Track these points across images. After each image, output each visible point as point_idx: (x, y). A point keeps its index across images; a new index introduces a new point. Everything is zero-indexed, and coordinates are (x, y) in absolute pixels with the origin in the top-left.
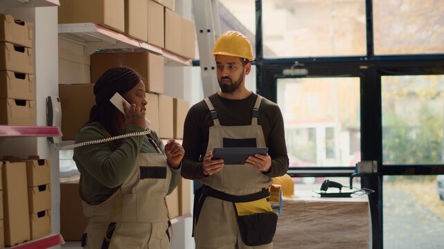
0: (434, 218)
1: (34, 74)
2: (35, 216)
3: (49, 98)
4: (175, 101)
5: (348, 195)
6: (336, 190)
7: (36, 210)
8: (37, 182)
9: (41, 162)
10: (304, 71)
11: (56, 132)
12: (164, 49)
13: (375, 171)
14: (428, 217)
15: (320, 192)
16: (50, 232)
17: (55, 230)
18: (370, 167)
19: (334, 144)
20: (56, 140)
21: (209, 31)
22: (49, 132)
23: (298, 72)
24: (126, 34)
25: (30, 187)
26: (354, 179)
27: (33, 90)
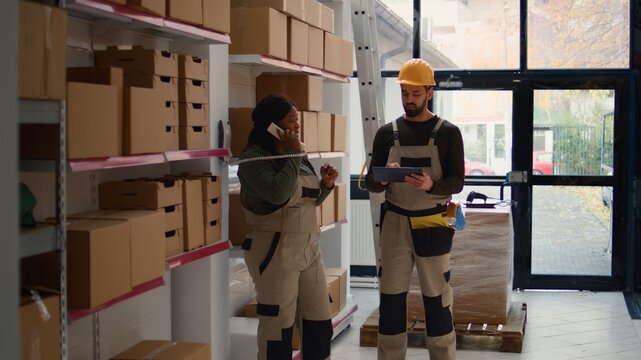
0: (597, 224)
1: (209, 103)
2: (209, 225)
3: (221, 122)
4: (333, 117)
5: (491, 206)
6: (481, 201)
7: (210, 220)
8: (210, 196)
9: (214, 179)
10: (459, 84)
11: (226, 153)
12: (323, 70)
13: (525, 181)
14: (592, 222)
15: (466, 202)
16: (220, 238)
17: (225, 237)
18: (521, 177)
19: (503, 142)
20: (226, 159)
21: (367, 48)
22: (220, 154)
23: (453, 84)
24: (289, 60)
25: (204, 201)
26: (505, 188)
27: (207, 118)
